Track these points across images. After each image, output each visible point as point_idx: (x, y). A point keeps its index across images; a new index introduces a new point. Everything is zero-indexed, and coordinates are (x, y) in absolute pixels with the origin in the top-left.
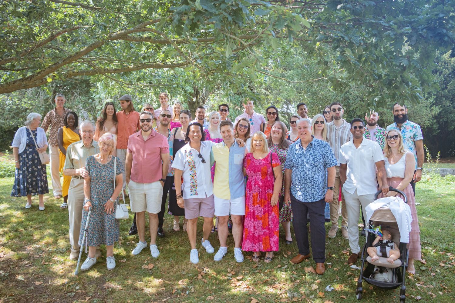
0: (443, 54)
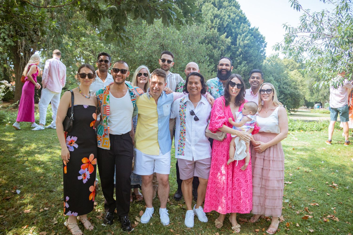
0: (221, 35)
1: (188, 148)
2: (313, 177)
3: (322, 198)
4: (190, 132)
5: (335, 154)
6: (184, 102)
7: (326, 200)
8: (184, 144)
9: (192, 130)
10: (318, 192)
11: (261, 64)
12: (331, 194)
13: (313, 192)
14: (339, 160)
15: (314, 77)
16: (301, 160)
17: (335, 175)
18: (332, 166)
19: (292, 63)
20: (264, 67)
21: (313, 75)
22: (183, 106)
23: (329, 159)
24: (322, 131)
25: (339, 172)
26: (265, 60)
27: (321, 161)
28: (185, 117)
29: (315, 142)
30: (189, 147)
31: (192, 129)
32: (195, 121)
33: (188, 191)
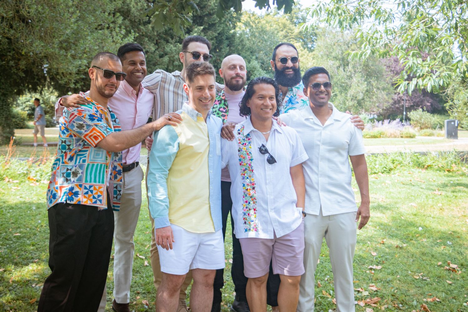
1: (264, 216)
2: (413, 255)
3: (442, 289)
4: (264, 186)
5: (436, 213)
6: (245, 134)
7: (449, 293)
8: (255, 210)
9: (268, 181)
10: (432, 279)
11: (232, 31)
12: (454, 281)
13: (423, 280)
14: (445, 223)
15: (336, 58)
16: (382, 227)
17: (448, 250)
18: (438, 235)
19: (285, 26)
20: (240, 38)
21: (334, 54)
22: (244, 140)
23: (428, 222)
24: (392, 172)
25: (453, 244)
26: (240, 21)
27: (418, 227)
28: (252, 160)
29: (392, 194)
30: (265, 214)
31: (266, 180)
32: (270, 166)
33: (261, 300)
